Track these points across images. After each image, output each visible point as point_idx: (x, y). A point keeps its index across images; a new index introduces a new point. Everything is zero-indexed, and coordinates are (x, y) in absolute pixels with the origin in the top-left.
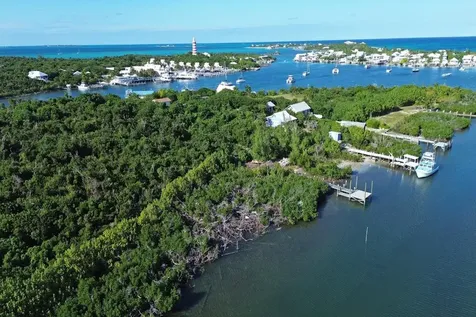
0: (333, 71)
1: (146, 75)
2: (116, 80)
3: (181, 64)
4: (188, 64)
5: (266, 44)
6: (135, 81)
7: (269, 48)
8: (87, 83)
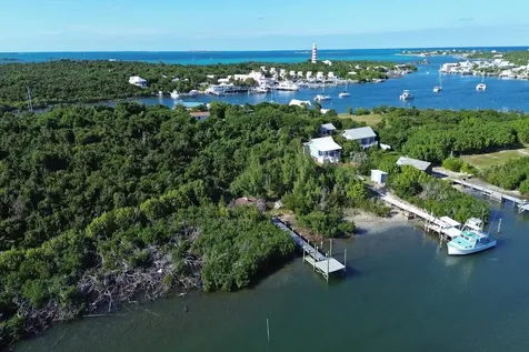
0: (478, 87)
1: (244, 85)
2: (211, 89)
3: (292, 73)
4: (300, 74)
5: (421, 50)
6: (230, 91)
7: (422, 55)
8: (181, 91)
